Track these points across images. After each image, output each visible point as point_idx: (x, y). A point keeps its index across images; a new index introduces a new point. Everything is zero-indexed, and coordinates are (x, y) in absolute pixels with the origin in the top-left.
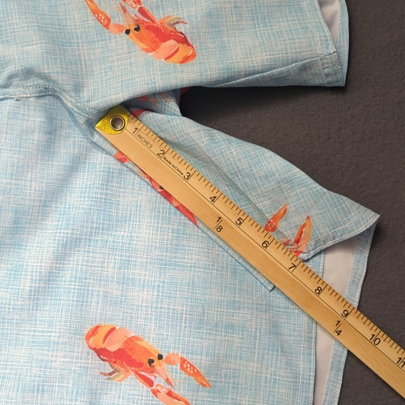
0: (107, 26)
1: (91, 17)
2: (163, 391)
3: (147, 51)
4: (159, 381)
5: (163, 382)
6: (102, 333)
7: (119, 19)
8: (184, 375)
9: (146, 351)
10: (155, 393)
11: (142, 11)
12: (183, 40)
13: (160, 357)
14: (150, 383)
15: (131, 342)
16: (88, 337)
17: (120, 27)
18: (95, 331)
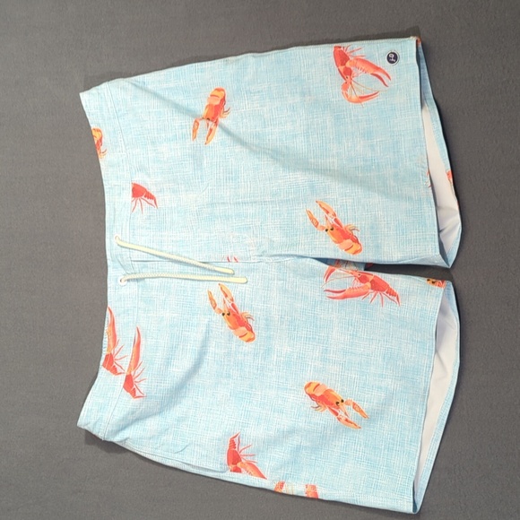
0: (316, 226)
1: (309, 221)
2: (343, 419)
3: (335, 242)
4: (341, 413)
5: (343, 414)
6: (313, 386)
7: (323, 223)
8: (354, 411)
9: (335, 397)
10: (339, 419)
11: (336, 220)
12: (356, 241)
13: (342, 401)
14: (337, 414)
15: (328, 392)
16: (306, 388)
17: (323, 228)
18: (309, 385)
